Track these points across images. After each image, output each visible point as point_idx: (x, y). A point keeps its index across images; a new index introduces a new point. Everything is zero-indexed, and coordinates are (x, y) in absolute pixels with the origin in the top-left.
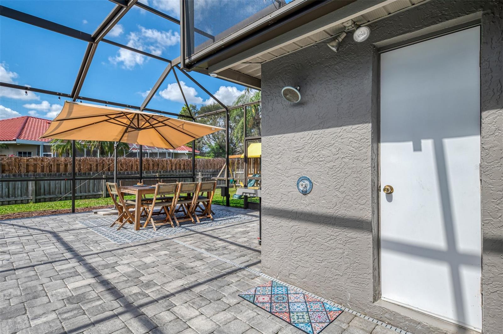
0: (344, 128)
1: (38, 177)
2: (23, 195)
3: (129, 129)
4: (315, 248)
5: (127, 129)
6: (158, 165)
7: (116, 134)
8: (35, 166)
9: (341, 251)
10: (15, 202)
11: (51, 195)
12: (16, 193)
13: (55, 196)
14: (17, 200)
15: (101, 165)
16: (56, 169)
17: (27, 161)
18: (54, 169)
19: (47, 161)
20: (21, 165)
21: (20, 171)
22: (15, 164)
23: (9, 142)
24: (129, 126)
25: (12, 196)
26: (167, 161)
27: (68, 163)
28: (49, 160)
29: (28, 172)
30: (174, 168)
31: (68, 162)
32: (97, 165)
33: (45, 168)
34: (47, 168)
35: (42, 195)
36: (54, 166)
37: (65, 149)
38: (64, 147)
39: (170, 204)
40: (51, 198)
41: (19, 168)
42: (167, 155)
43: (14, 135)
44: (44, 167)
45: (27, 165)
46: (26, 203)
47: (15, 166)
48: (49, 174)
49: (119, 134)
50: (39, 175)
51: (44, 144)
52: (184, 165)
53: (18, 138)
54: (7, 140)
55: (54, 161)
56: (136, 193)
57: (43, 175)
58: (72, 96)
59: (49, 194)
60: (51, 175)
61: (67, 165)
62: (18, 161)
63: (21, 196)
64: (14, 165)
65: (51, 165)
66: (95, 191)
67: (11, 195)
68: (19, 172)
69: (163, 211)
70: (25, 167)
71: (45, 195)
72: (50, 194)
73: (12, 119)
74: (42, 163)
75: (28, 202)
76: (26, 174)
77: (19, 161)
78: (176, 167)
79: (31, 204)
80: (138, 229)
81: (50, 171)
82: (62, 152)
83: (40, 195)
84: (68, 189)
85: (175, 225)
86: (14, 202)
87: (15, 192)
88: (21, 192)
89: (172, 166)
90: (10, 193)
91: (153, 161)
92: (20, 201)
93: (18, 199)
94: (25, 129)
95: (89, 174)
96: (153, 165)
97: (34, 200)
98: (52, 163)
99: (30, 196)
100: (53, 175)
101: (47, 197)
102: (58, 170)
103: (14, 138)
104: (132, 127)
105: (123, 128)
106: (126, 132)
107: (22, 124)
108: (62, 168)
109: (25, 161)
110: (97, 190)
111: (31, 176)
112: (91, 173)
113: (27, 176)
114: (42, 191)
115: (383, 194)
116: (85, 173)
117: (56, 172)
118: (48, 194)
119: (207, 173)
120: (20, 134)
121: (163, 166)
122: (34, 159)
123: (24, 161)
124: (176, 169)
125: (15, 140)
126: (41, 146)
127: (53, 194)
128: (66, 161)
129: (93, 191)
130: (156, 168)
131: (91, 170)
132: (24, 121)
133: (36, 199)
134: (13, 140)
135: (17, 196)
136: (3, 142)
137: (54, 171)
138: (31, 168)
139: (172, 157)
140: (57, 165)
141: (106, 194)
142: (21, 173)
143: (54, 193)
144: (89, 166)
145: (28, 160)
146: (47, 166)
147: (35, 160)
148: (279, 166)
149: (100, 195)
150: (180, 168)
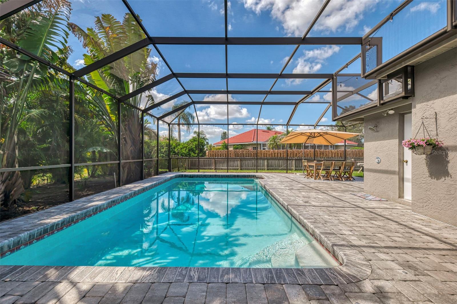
0: (390, 140)
1: (268, 158)
2: (263, 166)
3: (310, 138)
4: (381, 182)
5: (309, 137)
6: (323, 154)
7: (304, 140)
9: (389, 182)
15: (293, 154)
16: (274, 155)
17: (264, 152)
24: (310, 136)
26: (329, 151)
30: (333, 156)
32: (291, 154)
42: (330, 147)
45: (264, 154)
52: (341, 154)
54: (249, 142)
56: (314, 165)
58: (287, 125)
59: (272, 167)
66: (290, 166)
69: (326, 175)
73: (249, 131)
75: (265, 170)
78: (335, 155)
80: (315, 179)
82: (273, 147)
83: (269, 167)
85: (332, 180)
89: (332, 154)
91: (320, 151)
93: (262, 168)
96: (320, 154)
99: (265, 167)
101: (271, 168)
104: (311, 137)
105: (307, 137)
106: (308, 138)
114: (269, 165)
115: (405, 163)
121: (327, 155)
124: (335, 156)
125: (252, 142)
130: (322, 156)
132: (254, 132)
133: (268, 169)
138: (265, 155)
139: (334, 149)
140: (274, 153)
141: (295, 169)
143: (273, 167)
148: (370, 154)
149: (292, 169)
150: (338, 156)
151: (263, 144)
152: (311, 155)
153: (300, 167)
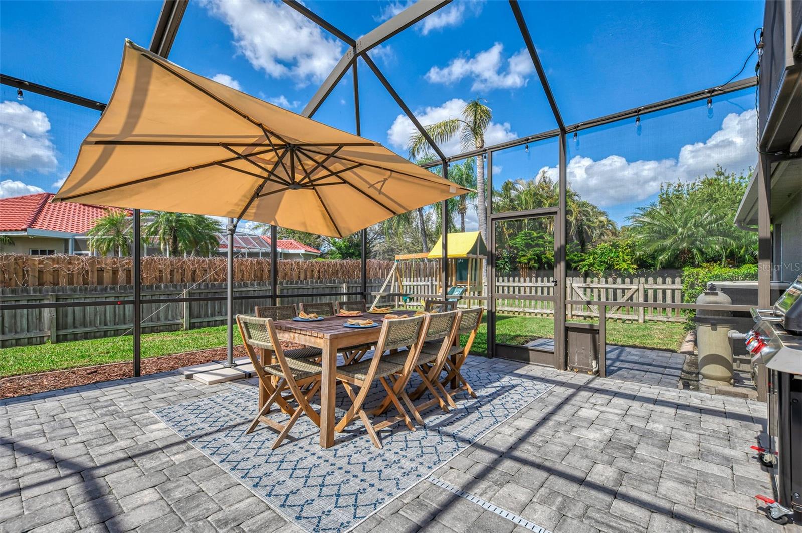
1: (61, 293)
2: (31, 329)
5: (261, 187)
7: (235, 201)
8: (56, 272)
10: (16, 342)
11: (87, 327)
12: (18, 324)
13: (95, 328)
14: (20, 339)
15: (180, 271)
16: (95, 280)
17: (39, 264)
18: (93, 278)
19: (79, 264)
20: (27, 271)
21: (26, 281)
22: (15, 269)
23: (15, 234)
25: (10, 331)
27: (118, 267)
28: (83, 261)
29: (41, 284)
31: (118, 265)
32: (172, 271)
33: (75, 276)
34: (78, 277)
35: (70, 329)
36: (92, 271)
37: (111, 245)
38: (110, 242)
39: (399, 368)
40: (86, 333)
41: (24, 275)
43: (24, 222)
44: (72, 274)
45: (40, 271)
46: (38, 343)
47: (15, 273)
48: (83, 288)
49: (240, 200)
50: (63, 289)
51: (76, 237)
53: (30, 227)
54: (10, 231)
55: (92, 264)
56: (323, 344)
57: (71, 289)
59: (84, 324)
60: (86, 289)
61: (118, 270)
62: (21, 265)
63: (28, 331)
64: (13, 271)
65: (87, 271)
66: (170, 317)
67: (7, 329)
68: (23, 285)
70: (37, 274)
71: (75, 327)
72: (85, 326)
73: (22, 198)
74: (69, 268)
75: (42, 342)
76: (38, 287)
77: (23, 263)
79: (48, 345)
80: (330, 444)
81: (86, 282)
82: (108, 250)
83: (66, 328)
84: (119, 315)
86: (14, 341)
87: (15, 323)
88: (28, 324)
90: (6, 324)
91: (269, 264)
92: (26, 340)
93: (22, 337)
94: (43, 213)
95: (158, 287)
96: (269, 271)
97: (54, 338)
98: (88, 267)
99: (46, 330)
100: (91, 290)
101: (80, 330)
102: (100, 281)
103: (23, 227)
105: (253, 186)
106: (257, 195)
107: (39, 206)
108: (107, 276)
109: (36, 263)
110: (173, 316)
111: (47, 292)
112: (163, 285)
113: (40, 291)
114: (70, 319)
116: (152, 286)
117: (96, 284)
118: (80, 325)
119: (356, 285)
120: (34, 221)
122: (53, 260)
123: (34, 265)
125: (25, 230)
126: (70, 241)
127: (90, 324)
128: (115, 263)
129: (167, 318)
131: (161, 279)
132: (42, 200)
133: (57, 336)
134: (22, 230)
135: (19, 330)
136: (4, 234)
137: (93, 283)
138: (48, 277)
140: (98, 270)
141: (190, 323)
142: (27, 285)
143: (92, 323)
144: (158, 273)
145: (41, 262)
146: (79, 273)
147: (57, 261)
149: (178, 324)
151: (76, 240)
152: (242, 276)
153: (206, 315)
